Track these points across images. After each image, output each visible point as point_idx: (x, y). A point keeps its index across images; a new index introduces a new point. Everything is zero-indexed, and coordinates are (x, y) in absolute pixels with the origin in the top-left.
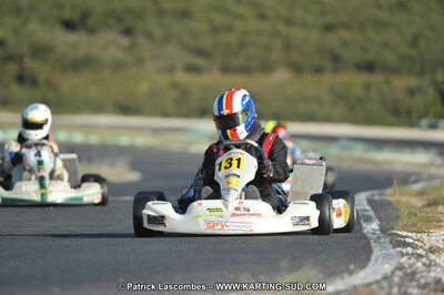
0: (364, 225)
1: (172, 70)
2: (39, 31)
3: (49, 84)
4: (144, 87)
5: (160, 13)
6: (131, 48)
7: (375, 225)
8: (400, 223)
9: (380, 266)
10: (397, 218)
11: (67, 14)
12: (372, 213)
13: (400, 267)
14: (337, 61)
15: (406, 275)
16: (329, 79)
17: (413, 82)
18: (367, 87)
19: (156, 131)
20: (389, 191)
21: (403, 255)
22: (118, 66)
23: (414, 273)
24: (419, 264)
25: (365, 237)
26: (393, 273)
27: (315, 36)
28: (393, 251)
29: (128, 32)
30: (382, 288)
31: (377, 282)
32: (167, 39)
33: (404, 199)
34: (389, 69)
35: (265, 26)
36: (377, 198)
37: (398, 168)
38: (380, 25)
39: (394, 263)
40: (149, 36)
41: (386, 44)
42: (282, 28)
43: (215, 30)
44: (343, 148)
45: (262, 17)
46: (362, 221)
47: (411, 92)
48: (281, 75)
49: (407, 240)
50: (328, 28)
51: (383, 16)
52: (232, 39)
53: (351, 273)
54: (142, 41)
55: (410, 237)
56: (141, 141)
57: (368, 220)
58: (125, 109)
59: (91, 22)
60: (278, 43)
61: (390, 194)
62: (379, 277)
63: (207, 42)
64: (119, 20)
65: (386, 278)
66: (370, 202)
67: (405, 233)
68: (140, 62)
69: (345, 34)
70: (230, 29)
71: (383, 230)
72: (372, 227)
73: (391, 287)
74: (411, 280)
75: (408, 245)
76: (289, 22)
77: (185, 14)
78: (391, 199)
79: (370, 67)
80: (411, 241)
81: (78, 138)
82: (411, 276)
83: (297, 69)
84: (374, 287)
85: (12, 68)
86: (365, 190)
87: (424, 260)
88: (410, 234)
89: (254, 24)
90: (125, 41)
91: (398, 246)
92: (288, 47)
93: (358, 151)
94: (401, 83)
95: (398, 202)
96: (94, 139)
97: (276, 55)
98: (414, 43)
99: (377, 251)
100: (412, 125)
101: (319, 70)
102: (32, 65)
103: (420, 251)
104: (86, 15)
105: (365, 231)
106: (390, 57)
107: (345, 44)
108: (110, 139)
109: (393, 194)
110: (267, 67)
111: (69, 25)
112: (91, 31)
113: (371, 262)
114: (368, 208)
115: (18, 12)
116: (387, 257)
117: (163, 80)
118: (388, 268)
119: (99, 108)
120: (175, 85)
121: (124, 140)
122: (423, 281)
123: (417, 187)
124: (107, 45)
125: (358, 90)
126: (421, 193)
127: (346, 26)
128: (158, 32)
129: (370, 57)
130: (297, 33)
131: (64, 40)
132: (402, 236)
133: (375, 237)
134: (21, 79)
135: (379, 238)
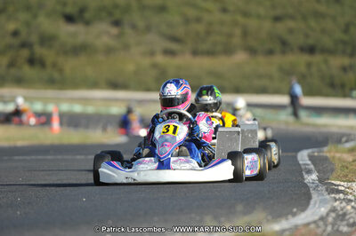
0: (306, 176)
1: (152, 54)
2: (47, 24)
3: (54, 65)
4: (130, 67)
5: (143, 8)
6: (120, 36)
7: (314, 176)
8: (335, 175)
9: (317, 209)
10: (332, 170)
11: (70, 10)
12: (312, 167)
13: (334, 210)
14: (284, 45)
15: (338, 216)
16: (278, 59)
17: (346, 61)
18: (309, 65)
19: (140, 102)
20: (325, 149)
21: (336, 200)
22: (109, 51)
23: (345, 215)
24: (349, 207)
25: (306, 186)
26: (328, 214)
27: (267, 25)
28: (328, 197)
29: (117, 23)
30: (318, 227)
31: (315, 222)
32: (148, 29)
33: (338, 155)
34: (326, 51)
35: (227, 17)
36: (316, 154)
37: (334, 130)
38: (318, 15)
39: (329, 207)
40: (134, 27)
41: (323, 31)
42: (240, 19)
43: (187, 21)
45: (224, 10)
46: (304, 173)
47: (344, 69)
48: (240, 57)
49: (341, 188)
50: (277, 19)
51: (322, 8)
52: (200, 28)
53: (294, 215)
54: (128, 31)
55: (342, 185)
57: (309, 172)
58: (114, 85)
59: (87, 15)
60: (238, 32)
61: (327, 151)
62: (316, 218)
63: (180, 31)
64: (110, 14)
65: (322, 218)
66: (311, 158)
67: (338, 183)
68: (126, 47)
69: (291, 24)
70: (198, 20)
71: (321, 180)
72: (312, 178)
73: (326, 225)
74: (342, 220)
75: (341, 192)
76: (246, 14)
77: (162, 9)
78: (328, 155)
79: (311, 50)
80: (343, 188)
81: (78, 108)
82: (342, 216)
83: (252, 51)
84: (312, 226)
85: (25, 53)
86: (307, 148)
87: (353, 204)
88: (342, 183)
89: (218, 16)
90: (114, 31)
91: (333, 193)
92: (245, 34)
94: (337, 62)
95: (334, 157)
96: (90, 109)
97: (237, 40)
98: (346, 30)
99: (315, 196)
100: (345, 95)
101: (270, 52)
102: (39, 51)
103: (350, 197)
104: (82, 10)
105: (306, 181)
106: (327, 42)
107: (291, 31)
108: (103, 109)
109: (330, 152)
110: (228, 51)
111: (69, 19)
112: (87, 23)
113: (311, 206)
114: (309, 162)
115: (28, 8)
116: (324, 202)
117: (146, 62)
118: (323, 210)
119: (94, 85)
120: (155, 66)
121: (114, 110)
122: (351, 221)
123: (349, 145)
124: (101, 34)
125: (302, 68)
126: (351, 150)
127: (292, 18)
128: (141, 24)
129: (311, 41)
130: (252, 24)
131: (66, 31)
132: (335, 185)
133: (314, 185)
134: (32, 61)
135: (317, 186)
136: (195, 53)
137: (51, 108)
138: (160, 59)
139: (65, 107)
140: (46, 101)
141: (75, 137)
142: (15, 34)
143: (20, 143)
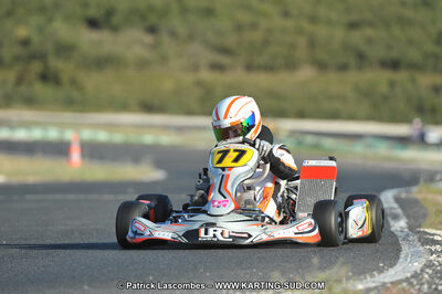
0: (392, 223)
1: (195, 68)
2: (63, 30)
3: (74, 82)
4: (168, 85)
5: (184, 11)
6: (154, 47)
7: (402, 223)
8: (428, 221)
9: (409, 264)
10: (425, 216)
11: (93, 12)
12: (399, 211)
13: (429, 265)
14: (361, 58)
15: (435, 272)
16: (354, 77)
17: (438, 80)
18: (392, 84)
19: (180, 129)
20: (415, 189)
21: (432, 253)
22: (142, 64)
25: (392, 234)
26: (422, 270)
27: (339, 34)
28: (421, 248)
29: (152, 30)
30: (411, 284)
31: (407, 280)
32: (191, 37)
33: (430, 196)
34: (414, 67)
35: (289, 24)
36: (403, 195)
37: (424, 166)
38: (404, 22)
39: (423, 261)
40: (173, 34)
41: (410, 42)
42: (306, 25)
43: (239, 28)
44: (369, 146)
45: (286, 14)
46: (389, 219)
47: (436, 90)
48: (306, 73)
49: (436, 238)
50: (353, 26)
51: (409, 13)
52: (256, 36)
53: (381, 271)
54: (166, 39)
55: (439, 234)
56: (166, 139)
57: (396, 217)
58: (148, 108)
59: (115, 20)
60: (302, 41)
61: (417, 192)
62: (409, 275)
63: (231, 40)
64: (143, 17)
65: (416, 275)
66: (397, 200)
67: (433, 231)
68: (164, 60)
69: (369, 32)
70: (254, 26)
71: (411, 228)
72: (399, 225)
73: (422, 284)
75: (437, 242)
76: (313, 19)
77: (209, 12)
78: (419, 196)
79: (394, 65)
80: (439, 238)
81: (102, 136)
83: (321, 66)
84: (404, 285)
85: (36, 67)
86: (392, 187)
88: (438, 232)
89: (278, 22)
90: (148, 39)
91: (427, 244)
92: (312, 44)
93: (383, 149)
94: (426, 80)
95: (425, 199)
96: (118, 138)
97: (302, 52)
98: (439, 40)
99: (405, 249)
101: (343, 68)
102: (56, 64)
104: (110, 13)
105: (393, 229)
106: (414, 55)
107: (370, 41)
108: (133, 138)
109: (420, 192)
110: (291, 65)
111: (93, 24)
112: (115, 29)
113: (401, 260)
114: (396, 205)
115: (43, 10)
116: (417, 255)
117: (188, 78)
118: (417, 266)
119: (123, 107)
120: (199, 84)
121: (148, 139)
124: (131, 43)
125: (383, 88)
127: (371, 24)
128: (182, 30)
129: (394, 54)
130: (322, 31)
131: (88, 39)
132: (430, 234)
133: (403, 235)
134: (45, 77)
135: (408, 235)
136: (249, 68)
137: (69, 135)
138: (206, 75)
139: (87, 135)
140: (62, 126)
141: (99, 172)
142: (25, 43)
143: (31, 179)
